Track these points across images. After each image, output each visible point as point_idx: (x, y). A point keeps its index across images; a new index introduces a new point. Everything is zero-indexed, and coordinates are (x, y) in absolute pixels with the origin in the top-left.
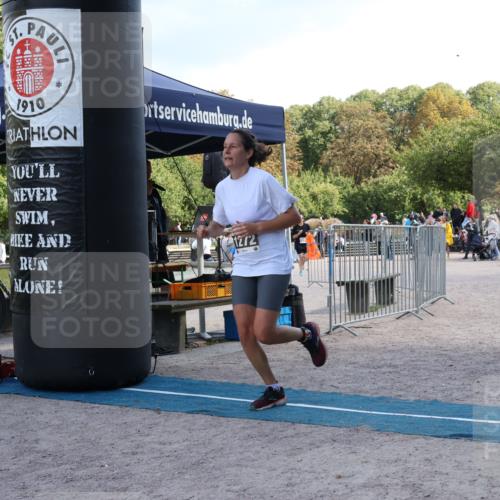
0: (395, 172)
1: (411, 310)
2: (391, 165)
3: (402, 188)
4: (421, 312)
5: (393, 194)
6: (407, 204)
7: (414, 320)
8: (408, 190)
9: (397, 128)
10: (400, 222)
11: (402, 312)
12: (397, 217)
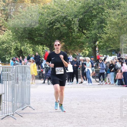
0: (6, 33)
1: (9, 114)
2: (3, 29)
3: (9, 42)
4: (15, 115)
5: (5, 46)
6: (12, 52)
7: (11, 120)
8: (13, 44)
9: (7, 8)
10: (9, 61)
11: (4, 115)
12: (7, 59)
